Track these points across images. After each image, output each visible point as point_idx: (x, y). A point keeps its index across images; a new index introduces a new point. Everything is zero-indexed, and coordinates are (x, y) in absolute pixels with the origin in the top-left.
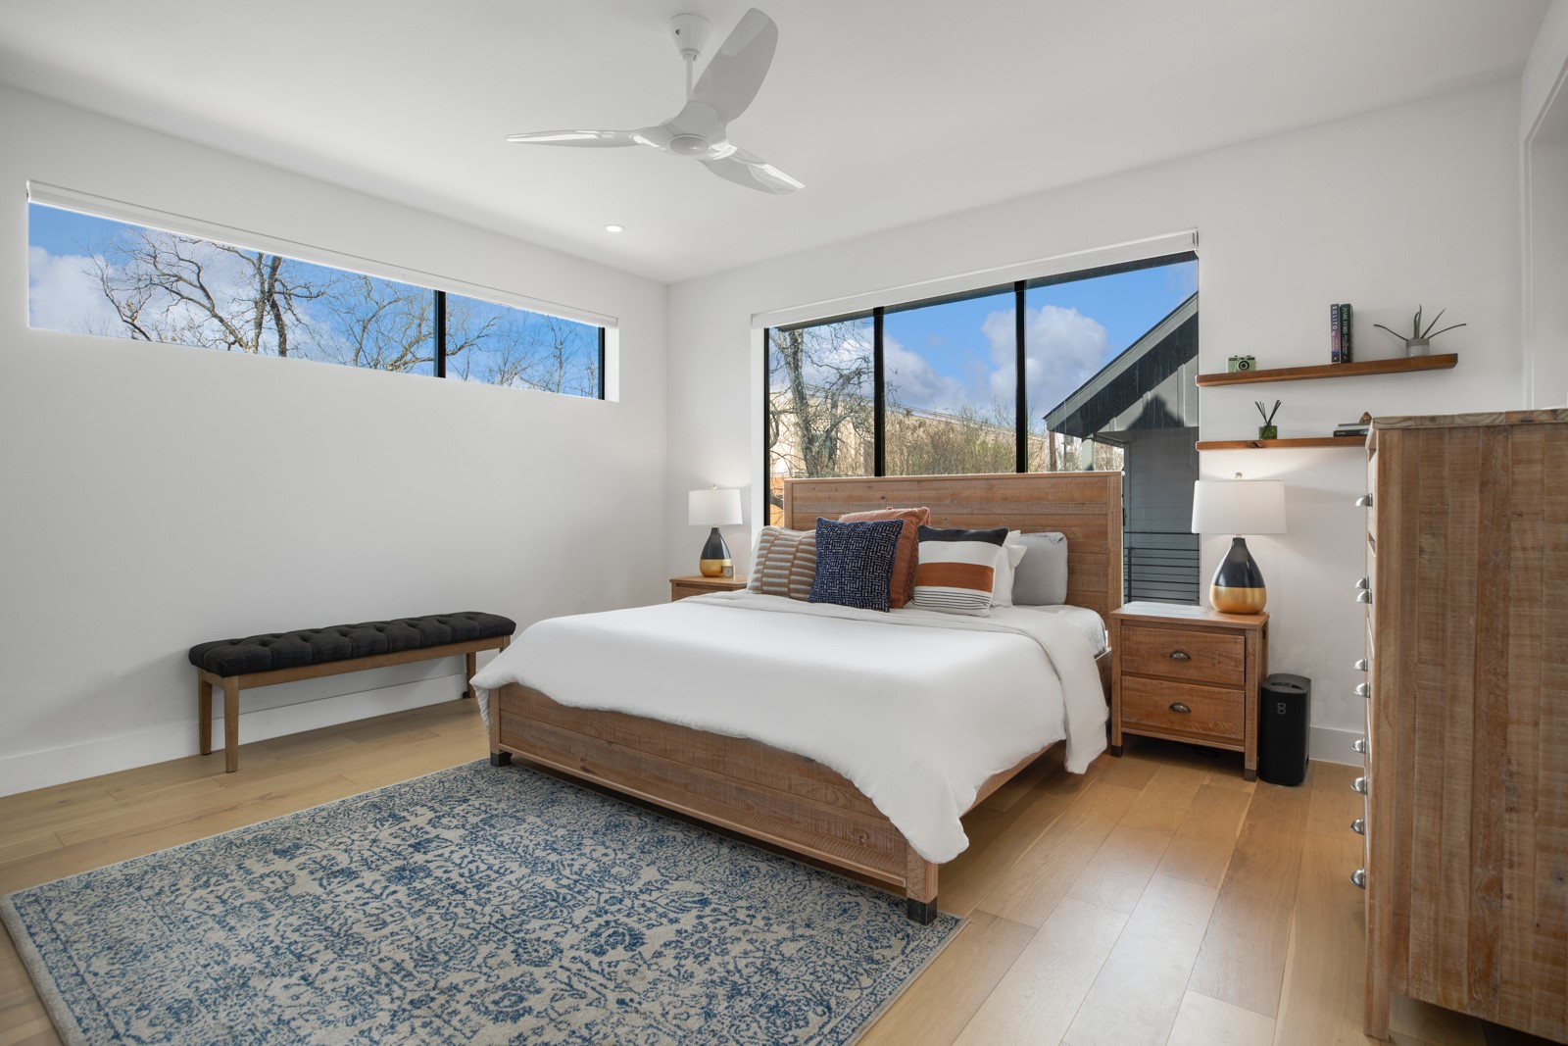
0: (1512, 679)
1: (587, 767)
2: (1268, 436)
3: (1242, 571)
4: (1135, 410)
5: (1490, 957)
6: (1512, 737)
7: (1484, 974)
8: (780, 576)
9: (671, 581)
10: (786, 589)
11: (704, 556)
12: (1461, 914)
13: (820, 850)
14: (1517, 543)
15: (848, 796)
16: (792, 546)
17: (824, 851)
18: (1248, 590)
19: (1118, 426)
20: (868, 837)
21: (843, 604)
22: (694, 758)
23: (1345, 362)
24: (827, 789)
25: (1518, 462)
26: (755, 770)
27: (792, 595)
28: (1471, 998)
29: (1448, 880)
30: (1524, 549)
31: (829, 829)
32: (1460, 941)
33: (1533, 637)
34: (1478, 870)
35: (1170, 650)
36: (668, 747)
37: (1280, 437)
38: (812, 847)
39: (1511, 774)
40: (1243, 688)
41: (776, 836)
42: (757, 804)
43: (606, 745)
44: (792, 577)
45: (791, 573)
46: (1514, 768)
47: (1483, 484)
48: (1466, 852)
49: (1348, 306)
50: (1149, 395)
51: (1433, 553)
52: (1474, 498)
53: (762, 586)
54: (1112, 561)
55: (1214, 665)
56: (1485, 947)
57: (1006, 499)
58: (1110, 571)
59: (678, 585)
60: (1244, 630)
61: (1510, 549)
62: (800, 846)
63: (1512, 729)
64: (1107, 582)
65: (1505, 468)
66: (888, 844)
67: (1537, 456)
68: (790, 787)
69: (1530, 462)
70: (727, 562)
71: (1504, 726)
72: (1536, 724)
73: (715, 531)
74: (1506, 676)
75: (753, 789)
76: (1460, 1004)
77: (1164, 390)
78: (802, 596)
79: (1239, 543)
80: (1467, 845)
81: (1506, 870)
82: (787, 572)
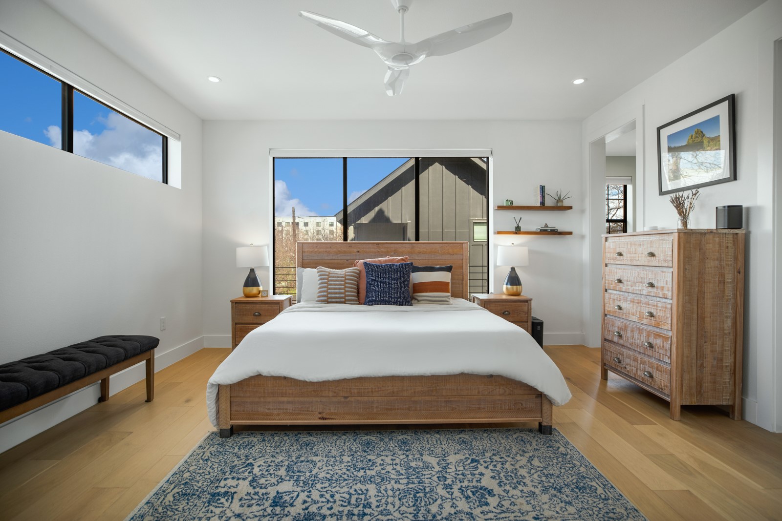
0: (705, 305)
1: (325, 417)
2: (518, 231)
3: (514, 279)
4: (371, 215)
5: (701, 387)
6: (706, 322)
7: (700, 393)
8: (339, 293)
9: (231, 301)
10: (343, 300)
11: (247, 284)
12: (694, 376)
13: (496, 418)
14: (707, 267)
15: (511, 389)
16: (342, 277)
17: (499, 418)
18: (518, 286)
19: (365, 221)
20: (522, 405)
21: (390, 304)
22: (415, 392)
23: (543, 207)
24: (500, 388)
25: (707, 243)
26: (457, 389)
27: (346, 302)
28: (697, 399)
29: (692, 366)
30: (708, 268)
31: (501, 407)
32: (694, 384)
33: (710, 292)
34: (698, 362)
35: (503, 311)
36: (395, 390)
37: (522, 230)
38: (492, 418)
39: (705, 332)
40: (527, 322)
41: (470, 418)
42: (458, 406)
43: (343, 399)
44: (347, 293)
45: (346, 291)
46: (706, 330)
47: (700, 249)
48: (696, 357)
49: (544, 186)
50: (377, 209)
51: (689, 270)
52: (698, 253)
53: (328, 299)
54: (465, 278)
55: (518, 315)
56: (699, 383)
57: (420, 253)
58: (464, 282)
59: (236, 303)
60: (527, 301)
61: (705, 268)
62: (486, 419)
63: (706, 319)
64: (463, 287)
65: (704, 245)
66: (532, 405)
67: (711, 242)
68: (479, 392)
69: (710, 243)
70: (261, 288)
71: (704, 319)
72: (710, 317)
73: (252, 270)
74: (704, 304)
75: (456, 399)
76: (695, 403)
77: (383, 206)
78: (353, 302)
79: (513, 269)
80: (695, 356)
81: (704, 360)
82: (343, 291)
